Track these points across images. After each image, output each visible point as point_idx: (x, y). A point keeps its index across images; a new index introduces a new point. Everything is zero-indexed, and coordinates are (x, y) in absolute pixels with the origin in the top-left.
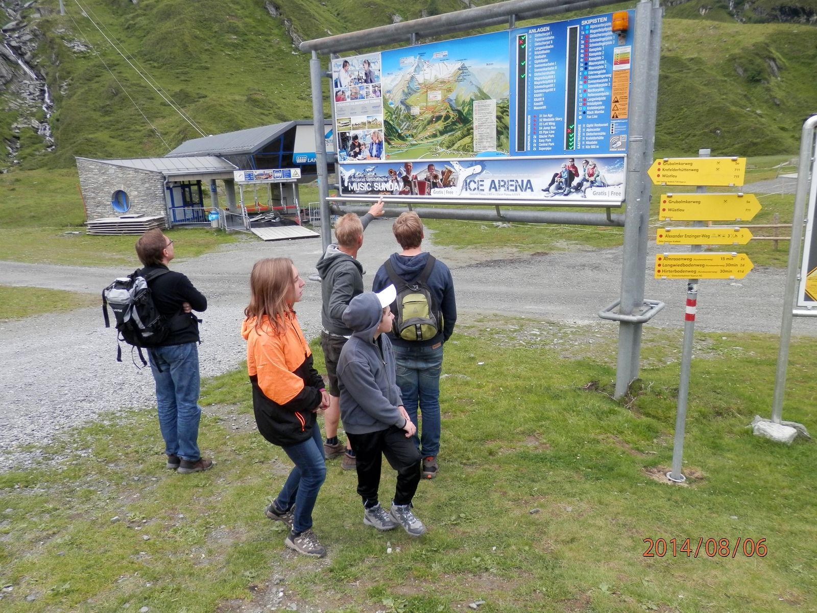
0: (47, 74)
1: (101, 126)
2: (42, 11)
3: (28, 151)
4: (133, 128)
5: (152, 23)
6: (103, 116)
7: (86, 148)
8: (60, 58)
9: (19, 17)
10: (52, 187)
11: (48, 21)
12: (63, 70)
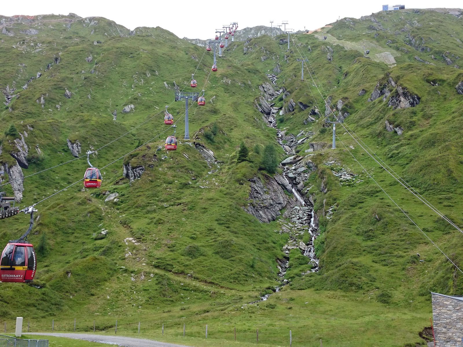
0: (315, 201)
1: (364, 251)
2: (315, 147)
3: (296, 271)
4: (396, 253)
5: (416, 151)
6: (366, 240)
7: (352, 271)
8: (328, 186)
9: (294, 152)
10: (322, 309)
11: (321, 155)
12: (330, 197)
